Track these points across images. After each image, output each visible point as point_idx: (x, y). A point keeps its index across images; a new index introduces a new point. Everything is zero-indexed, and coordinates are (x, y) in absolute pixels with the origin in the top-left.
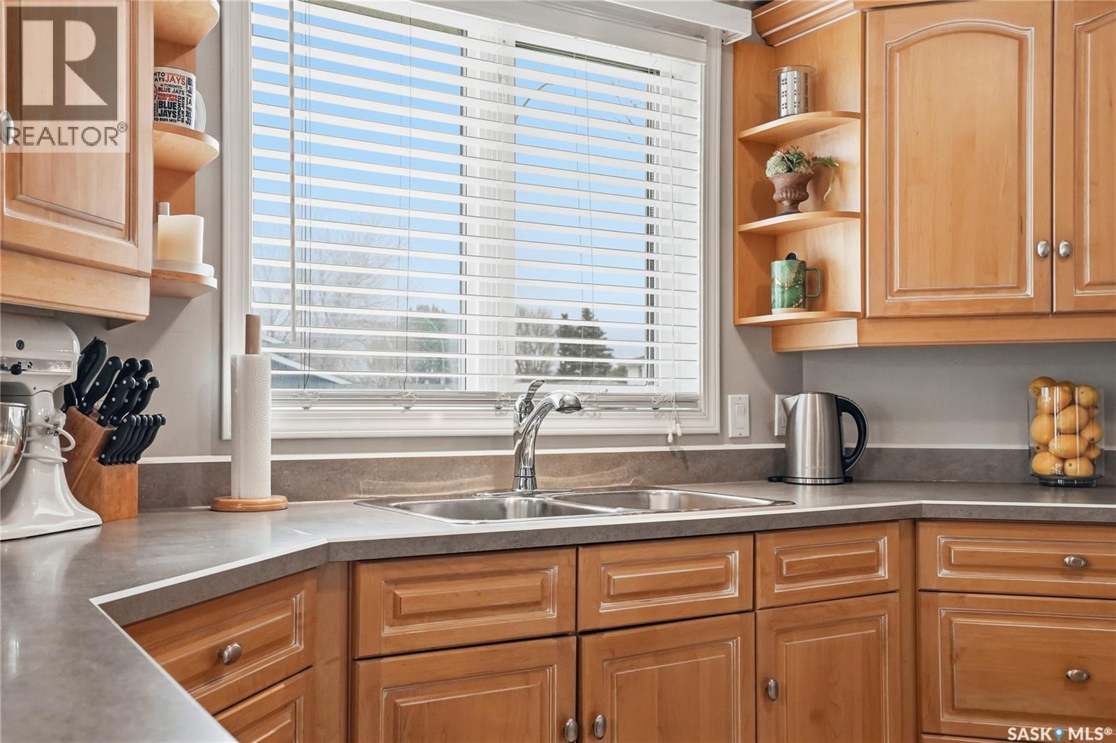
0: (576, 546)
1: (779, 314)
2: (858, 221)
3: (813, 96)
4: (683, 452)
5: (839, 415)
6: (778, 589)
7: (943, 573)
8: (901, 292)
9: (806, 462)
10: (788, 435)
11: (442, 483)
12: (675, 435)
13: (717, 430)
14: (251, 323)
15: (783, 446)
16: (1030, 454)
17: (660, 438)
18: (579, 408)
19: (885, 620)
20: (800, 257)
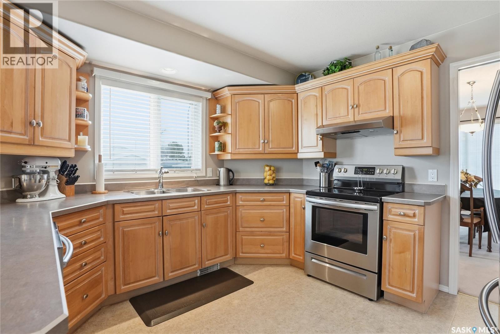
0: (162, 200)
1: (217, 153)
2: (230, 135)
3: (223, 110)
4: (197, 180)
5: (229, 172)
6: (206, 206)
7: (241, 202)
8: (238, 149)
9: (222, 182)
10: (219, 176)
11: (144, 187)
12: (195, 177)
13: (205, 175)
14: (100, 157)
15: (218, 178)
16: (264, 179)
17: (192, 177)
18: (168, 172)
19: (229, 212)
20: (221, 141)
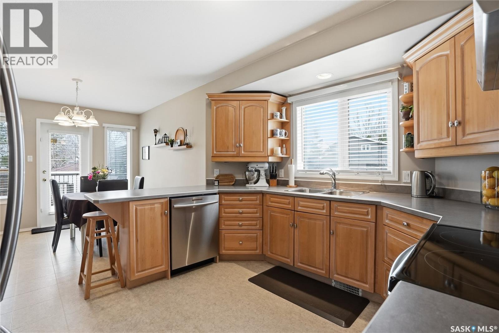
4: (385, 185)
8: (421, 142)
10: (411, 183)
12: (381, 181)
13: (397, 180)
15: (409, 185)
